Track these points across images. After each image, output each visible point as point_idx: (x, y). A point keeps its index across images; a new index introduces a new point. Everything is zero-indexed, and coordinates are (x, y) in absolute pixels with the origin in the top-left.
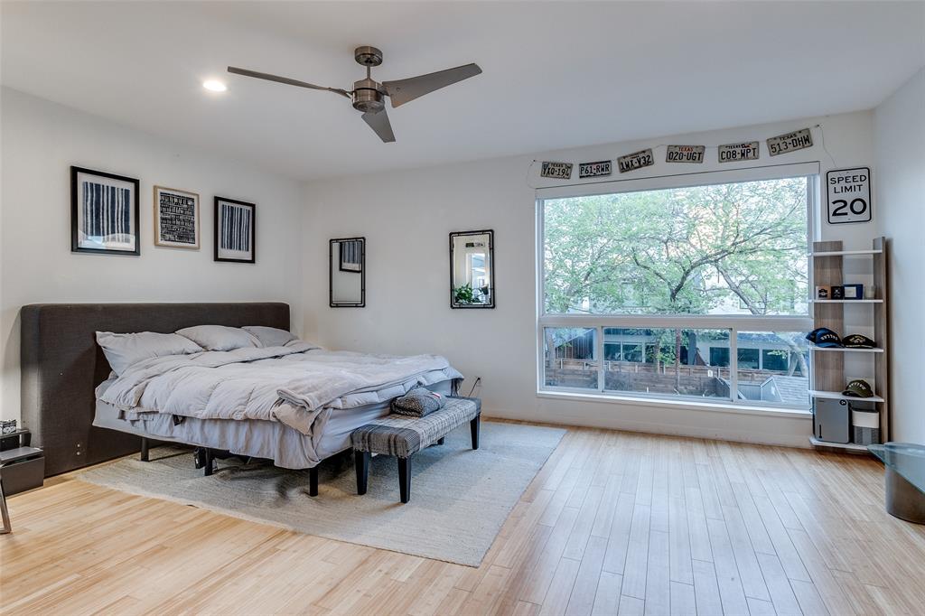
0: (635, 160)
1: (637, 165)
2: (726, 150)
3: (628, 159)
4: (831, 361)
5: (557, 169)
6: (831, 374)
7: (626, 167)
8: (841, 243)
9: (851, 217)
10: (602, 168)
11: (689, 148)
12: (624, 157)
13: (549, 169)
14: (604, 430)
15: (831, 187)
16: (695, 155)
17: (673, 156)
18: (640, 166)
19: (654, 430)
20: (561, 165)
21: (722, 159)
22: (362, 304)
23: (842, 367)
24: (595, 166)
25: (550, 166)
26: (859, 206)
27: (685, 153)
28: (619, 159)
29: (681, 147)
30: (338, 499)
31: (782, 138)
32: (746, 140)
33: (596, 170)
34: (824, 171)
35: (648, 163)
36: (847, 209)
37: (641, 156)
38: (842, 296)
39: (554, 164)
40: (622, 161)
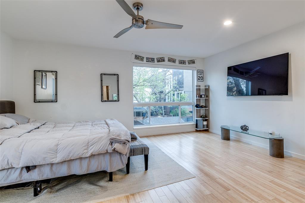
0: (161, 59)
1: (161, 61)
2: (180, 61)
3: (159, 59)
4: (199, 111)
5: (140, 58)
6: (199, 114)
7: (158, 61)
8: (200, 86)
9: (201, 80)
10: (152, 60)
11: (173, 59)
12: (158, 58)
13: (137, 57)
14: (155, 136)
15: (198, 73)
16: (174, 61)
17: (170, 60)
18: (162, 61)
19: (166, 133)
20: (141, 57)
21: (179, 63)
22: (55, 101)
23: (200, 112)
24: (150, 59)
25: (137, 56)
26: (202, 78)
27: (172, 60)
28: (157, 58)
29: (171, 58)
30: (122, 178)
31: (190, 61)
32: (184, 60)
33: (151, 60)
34: (197, 69)
35: (164, 61)
36: (200, 79)
37: (162, 58)
38: (201, 97)
39: (139, 56)
40: (158, 59)
